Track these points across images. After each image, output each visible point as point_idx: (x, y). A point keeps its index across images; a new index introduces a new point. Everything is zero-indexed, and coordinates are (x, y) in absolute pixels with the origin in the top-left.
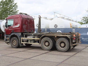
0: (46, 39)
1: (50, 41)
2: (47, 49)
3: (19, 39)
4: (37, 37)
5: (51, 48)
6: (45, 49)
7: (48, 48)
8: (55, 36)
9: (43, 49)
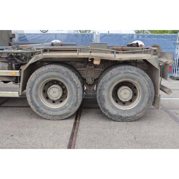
0: (49, 74)
1: (72, 80)
4: (6, 65)
8: (92, 59)
9: (37, 113)
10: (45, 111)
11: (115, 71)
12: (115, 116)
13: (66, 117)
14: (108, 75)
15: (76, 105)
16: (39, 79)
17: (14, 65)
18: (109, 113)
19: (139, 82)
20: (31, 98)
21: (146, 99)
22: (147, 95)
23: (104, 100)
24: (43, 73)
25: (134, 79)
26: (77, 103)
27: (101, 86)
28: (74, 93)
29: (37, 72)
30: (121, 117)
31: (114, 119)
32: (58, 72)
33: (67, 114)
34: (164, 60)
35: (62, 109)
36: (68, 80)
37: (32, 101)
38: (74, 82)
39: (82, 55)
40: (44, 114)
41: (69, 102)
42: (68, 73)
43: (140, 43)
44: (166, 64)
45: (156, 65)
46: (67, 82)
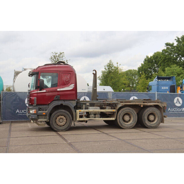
0: (126, 111)
1: (134, 113)
2: (130, 127)
3: (74, 113)
4: (110, 108)
5: (136, 123)
6: (126, 126)
7: (131, 125)
8: (141, 105)
9: (121, 126)
10: (124, 125)
11: (148, 109)
12: (149, 126)
13: (132, 127)
14: (146, 110)
15: (135, 122)
16: (123, 113)
17: (113, 108)
18: (147, 125)
19: (156, 113)
20: (119, 120)
21: (159, 119)
22: (159, 118)
23: (145, 120)
24: (124, 110)
25: (155, 112)
26: (136, 121)
27: (144, 115)
28: (135, 117)
29: (122, 110)
30: (151, 126)
31: (148, 127)
32: (129, 110)
33: (132, 126)
34: (163, 105)
35: (130, 124)
36: (133, 113)
37: (120, 122)
38: (135, 113)
39: (137, 104)
40: (124, 126)
41: (133, 121)
42: (132, 110)
43: (136, 98)
44: (164, 107)
45: (162, 107)
46: (132, 113)
